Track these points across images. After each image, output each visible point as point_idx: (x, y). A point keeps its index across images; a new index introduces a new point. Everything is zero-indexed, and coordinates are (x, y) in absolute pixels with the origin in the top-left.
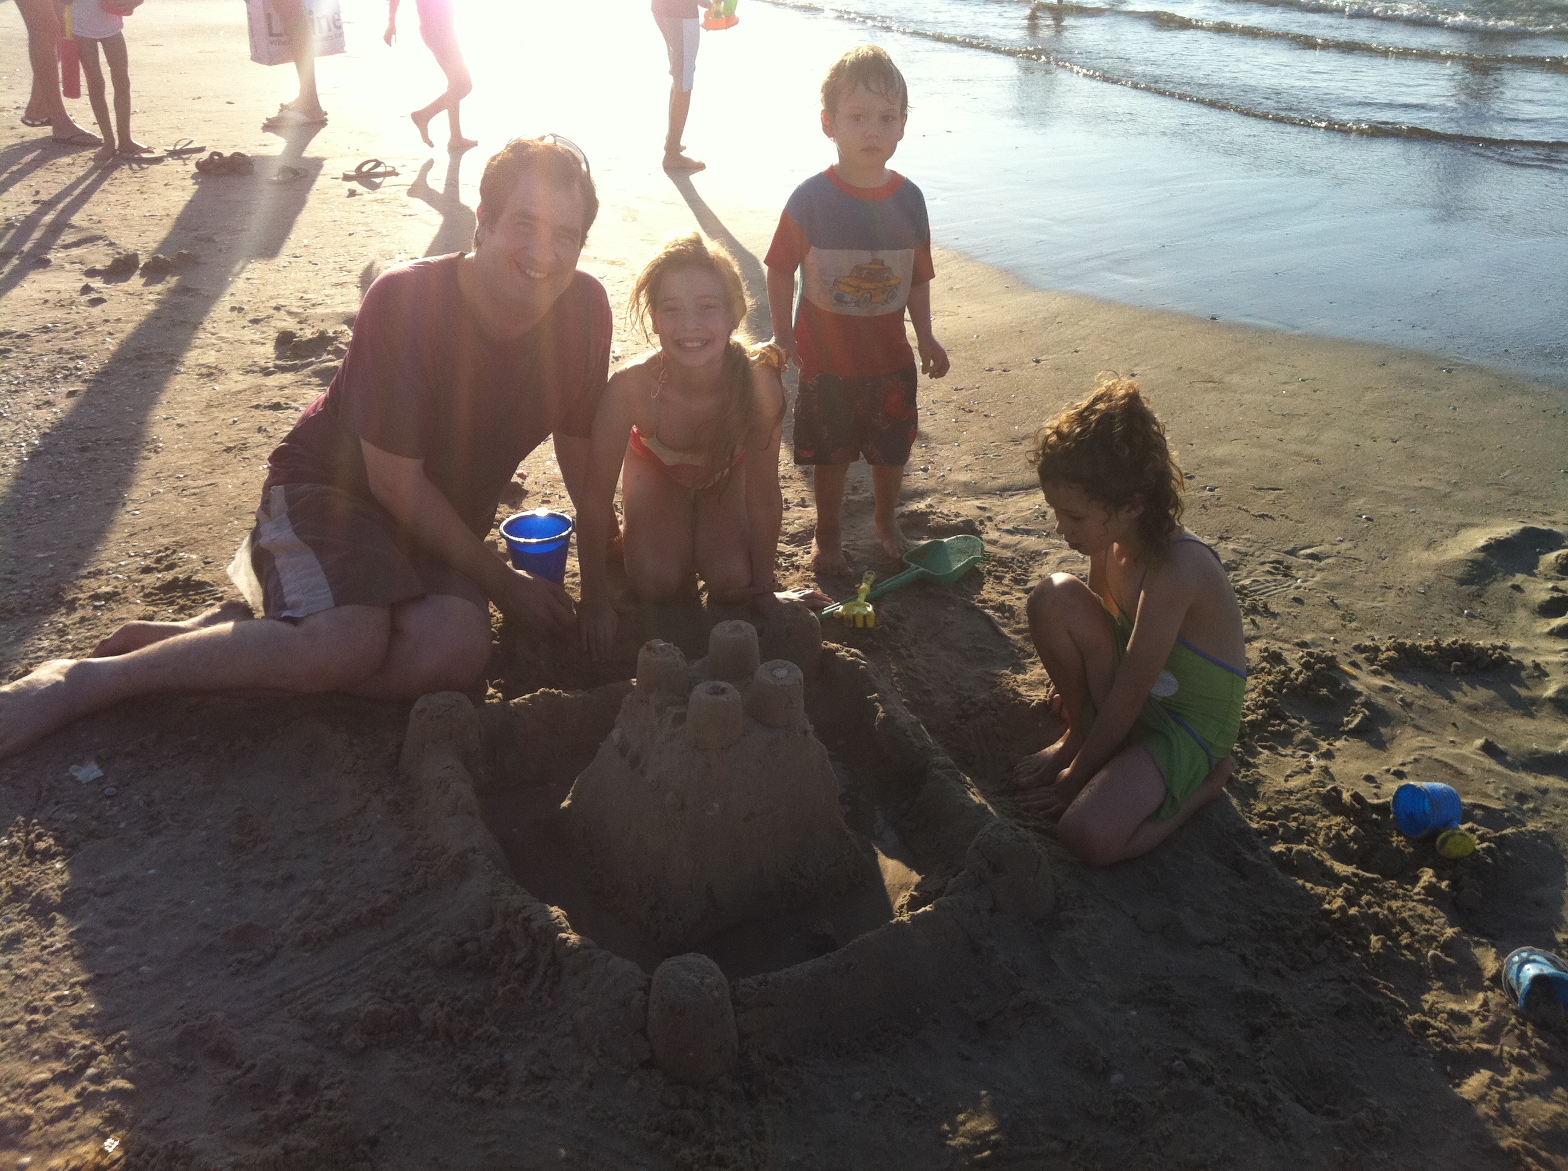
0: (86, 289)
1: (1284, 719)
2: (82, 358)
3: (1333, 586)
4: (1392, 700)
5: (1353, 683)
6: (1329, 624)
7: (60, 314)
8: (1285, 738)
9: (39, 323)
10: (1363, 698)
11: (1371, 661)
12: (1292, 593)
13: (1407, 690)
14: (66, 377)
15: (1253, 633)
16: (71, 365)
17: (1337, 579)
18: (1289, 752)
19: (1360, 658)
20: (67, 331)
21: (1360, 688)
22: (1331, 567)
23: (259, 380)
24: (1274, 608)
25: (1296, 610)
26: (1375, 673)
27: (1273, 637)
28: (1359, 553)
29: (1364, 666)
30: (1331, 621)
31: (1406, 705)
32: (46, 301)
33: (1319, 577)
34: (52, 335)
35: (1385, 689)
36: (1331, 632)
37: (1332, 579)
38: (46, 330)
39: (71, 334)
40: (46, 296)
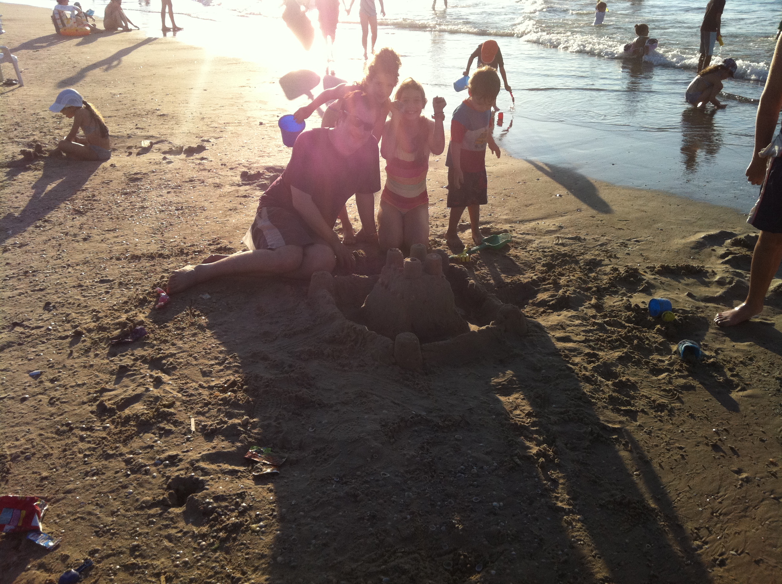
0: (165, 158)
1: (616, 287)
2: (169, 181)
3: (643, 250)
4: (657, 282)
5: (643, 277)
6: (638, 261)
7: (157, 167)
8: (616, 293)
9: (150, 170)
10: (646, 281)
11: (651, 271)
12: (627, 252)
13: (663, 279)
14: (165, 187)
15: (609, 263)
16: (166, 183)
17: (645, 248)
18: (617, 296)
19: (647, 270)
20: (161, 172)
21: (645, 278)
22: (643, 245)
23: (238, 188)
24: (618, 256)
25: (628, 256)
26: (653, 275)
27: (616, 264)
28: (655, 240)
29: (649, 273)
30: (640, 260)
31: (662, 283)
32: (150, 163)
33: (638, 247)
34: (155, 174)
35: (655, 279)
36: (639, 263)
37: (642, 248)
38: (153, 172)
39: (163, 173)
40: (150, 161)
